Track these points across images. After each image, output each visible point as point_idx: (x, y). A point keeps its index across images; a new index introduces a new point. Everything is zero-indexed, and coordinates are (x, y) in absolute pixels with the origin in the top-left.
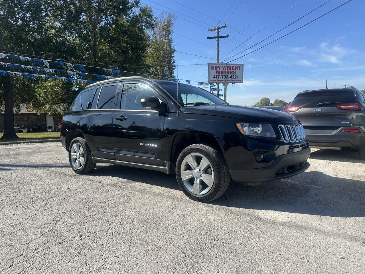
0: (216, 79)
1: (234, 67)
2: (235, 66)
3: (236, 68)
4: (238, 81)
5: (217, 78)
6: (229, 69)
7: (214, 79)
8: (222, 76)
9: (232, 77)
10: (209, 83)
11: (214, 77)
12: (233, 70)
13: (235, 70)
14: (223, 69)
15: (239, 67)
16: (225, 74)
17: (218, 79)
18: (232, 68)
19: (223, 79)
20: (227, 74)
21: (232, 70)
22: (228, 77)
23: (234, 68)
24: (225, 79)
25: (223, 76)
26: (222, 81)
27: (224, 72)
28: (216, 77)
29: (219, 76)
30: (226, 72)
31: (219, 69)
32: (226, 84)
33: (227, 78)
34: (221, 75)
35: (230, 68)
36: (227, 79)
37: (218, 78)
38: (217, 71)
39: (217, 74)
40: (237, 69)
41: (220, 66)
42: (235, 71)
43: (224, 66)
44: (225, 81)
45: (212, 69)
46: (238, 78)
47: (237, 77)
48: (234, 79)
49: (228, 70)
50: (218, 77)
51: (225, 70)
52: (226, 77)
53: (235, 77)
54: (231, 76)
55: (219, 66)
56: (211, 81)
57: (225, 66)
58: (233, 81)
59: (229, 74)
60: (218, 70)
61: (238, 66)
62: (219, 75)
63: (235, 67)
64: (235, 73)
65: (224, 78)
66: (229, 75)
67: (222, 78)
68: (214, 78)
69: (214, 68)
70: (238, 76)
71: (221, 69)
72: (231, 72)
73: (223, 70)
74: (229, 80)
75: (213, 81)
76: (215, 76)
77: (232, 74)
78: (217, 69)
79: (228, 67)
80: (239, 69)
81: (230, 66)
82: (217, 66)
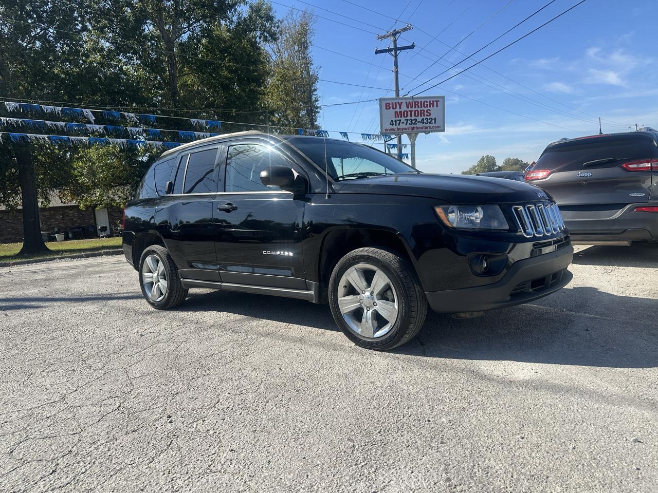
0: (394, 127)
1: (427, 102)
2: (428, 100)
3: (431, 104)
4: (436, 127)
5: (396, 125)
6: (418, 107)
7: (391, 127)
8: (405, 120)
9: (425, 121)
10: (383, 135)
11: (392, 123)
12: (426, 109)
13: (429, 108)
14: (408, 107)
15: (437, 102)
16: (411, 116)
17: (399, 127)
18: (423, 104)
19: (408, 126)
20: (415, 116)
21: (423, 108)
22: (417, 122)
23: (427, 105)
24: (412, 126)
25: (407, 120)
26: (406, 129)
27: (409, 113)
28: (394, 123)
29: (400, 120)
30: (413, 113)
31: (400, 108)
32: (413, 135)
33: (415, 124)
34: (403, 119)
35: (419, 104)
36: (415, 126)
37: (399, 124)
38: (396, 112)
39: (396, 117)
40: (433, 106)
41: (402, 103)
42: (430, 110)
43: (409, 102)
44: (412, 129)
45: (386, 109)
46: (435, 123)
47: (433, 121)
48: (428, 125)
49: (417, 109)
50: (398, 122)
51: (412, 109)
52: (413, 122)
53: (429, 121)
54: (423, 119)
55: (398, 103)
56: (386, 130)
57: (411, 101)
58: (427, 128)
59: (418, 116)
60: (398, 110)
61: (434, 100)
62: (400, 118)
63: (428, 103)
64: (430, 114)
65: (410, 124)
66: (419, 119)
67: (406, 124)
68: (390, 124)
69: (391, 106)
70: (435, 119)
71: (404, 108)
72: (422, 113)
73: (408, 110)
74: (419, 128)
75: (390, 130)
76: (392, 121)
77: (424, 116)
78: (396, 108)
79: (416, 104)
80: (437, 106)
81: (419, 101)
82: (396, 103)
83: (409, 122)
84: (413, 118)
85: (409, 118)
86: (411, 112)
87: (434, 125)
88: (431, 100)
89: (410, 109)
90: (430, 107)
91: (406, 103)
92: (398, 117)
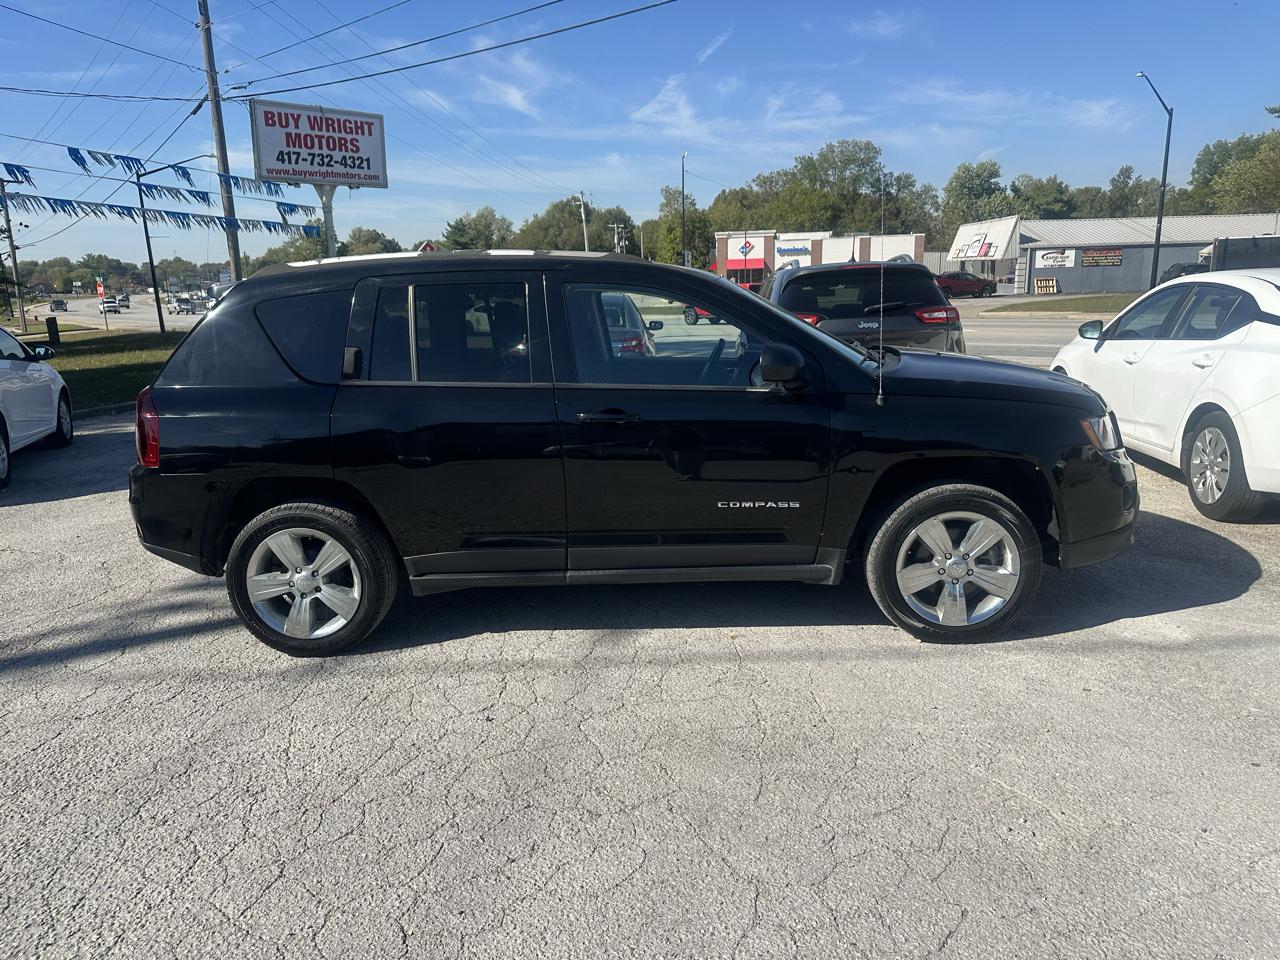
0: (286, 166)
1: (350, 123)
2: (352, 119)
3: (359, 128)
4: (371, 177)
5: (290, 162)
6: (334, 131)
7: (279, 166)
8: (309, 154)
9: (349, 162)
10: (264, 182)
11: (281, 157)
12: (349, 137)
13: (354, 136)
14: (313, 128)
15: (370, 125)
16: (321, 148)
17: (297, 168)
18: (343, 126)
19: (316, 168)
20: (328, 147)
21: (343, 135)
22: (332, 163)
23: (351, 128)
24: (324, 169)
25: (314, 155)
26: (311, 174)
27: (316, 140)
28: (286, 157)
29: (298, 154)
30: (324, 141)
31: (297, 127)
32: (328, 188)
33: (328, 165)
34: (304, 152)
35: (336, 125)
36: (330, 169)
37: (297, 163)
38: (288, 135)
39: (288, 145)
40: (363, 134)
41: (299, 116)
42: (357, 141)
43: (315, 118)
44: (324, 175)
45: (267, 124)
46: (369, 168)
47: (365, 164)
48: (356, 171)
49: (331, 134)
50: (294, 157)
51: (320, 133)
52: (326, 160)
53: (357, 163)
54: (344, 158)
55: (292, 115)
56: (269, 171)
57: (318, 115)
58: (353, 176)
59: (334, 149)
60: (292, 129)
61: (364, 120)
62: (297, 150)
63: (353, 126)
64: (358, 150)
65: (319, 164)
66: (338, 155)
67: (312, 164)
68: (278, 159)
69: (276, 119)
70: (368, 160)
71: (304, 128)
72: (342, 144)
73: (313, 133)
74: (338, 175)
75: (278, 172)
76: (281, 153)
77: (346, 150)
78: (287, 126)
79: (329, 124)
80: (370, 134)
81: (335, 117)
82: (286, 115)
83: (317, 160)
84: (325, 151)
85: (316, 151)
86: (320, 138)
87: (365, 172)
88: (359, 119)
89: (317, 132)
90: (357, 133)
91: (309, 117)
92: (294, 147)
